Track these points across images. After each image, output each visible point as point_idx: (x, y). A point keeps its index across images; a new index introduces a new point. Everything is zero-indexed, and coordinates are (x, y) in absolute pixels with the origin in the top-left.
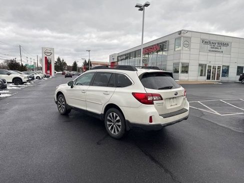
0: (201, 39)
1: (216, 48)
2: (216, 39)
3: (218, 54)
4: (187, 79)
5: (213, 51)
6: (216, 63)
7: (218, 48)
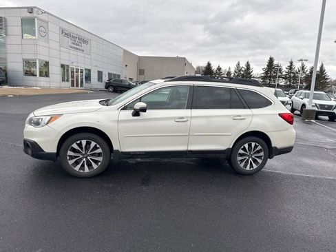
0: (60, 28)
1: (77, 45)
2: (76, 32)
3: (79, 53)
4: (48, 85)
5: (74, 48)
6: (79, 64)
7: (78, 45)
